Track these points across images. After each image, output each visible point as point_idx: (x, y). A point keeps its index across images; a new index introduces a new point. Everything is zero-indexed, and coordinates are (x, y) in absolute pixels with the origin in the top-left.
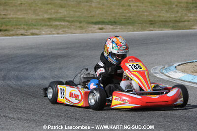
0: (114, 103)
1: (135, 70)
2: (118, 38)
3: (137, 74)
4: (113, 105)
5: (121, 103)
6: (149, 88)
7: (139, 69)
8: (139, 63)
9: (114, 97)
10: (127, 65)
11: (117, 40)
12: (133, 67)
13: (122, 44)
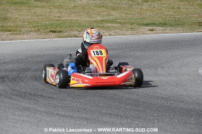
0: (72, 82)
1: (96, 55)
2: (92, 30)
3: (96, 59)
4: (71, 84)
5: (76, 82)
6: (103, 70)
7: (100, 55)
8: (102, 50)
9: (72, 77)
10: (92, 51)
11: (91, 31)
12: (96, 53)
13: (94, 35)
